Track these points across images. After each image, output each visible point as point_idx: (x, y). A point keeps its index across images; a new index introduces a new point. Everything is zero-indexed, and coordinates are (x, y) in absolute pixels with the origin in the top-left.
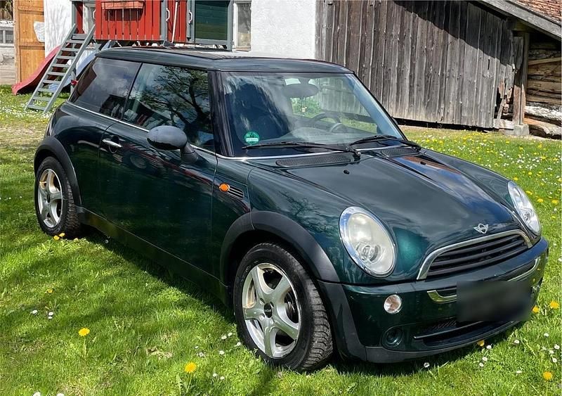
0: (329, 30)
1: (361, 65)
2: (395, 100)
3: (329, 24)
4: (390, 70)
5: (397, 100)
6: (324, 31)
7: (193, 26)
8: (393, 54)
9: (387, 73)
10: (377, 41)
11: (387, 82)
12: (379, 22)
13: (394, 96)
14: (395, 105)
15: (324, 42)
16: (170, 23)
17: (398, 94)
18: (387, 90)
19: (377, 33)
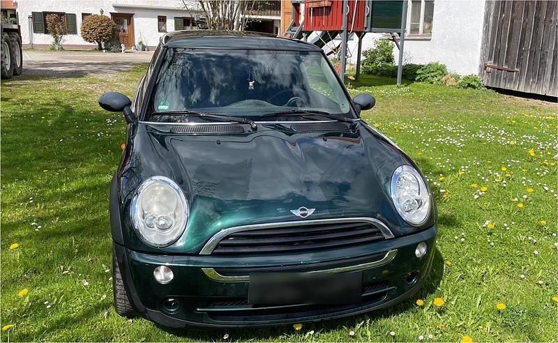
0: (495, 18)
1: (521, 48)
2: (549, 79)
3: (496, 13)
4: (547, 52)
5: (551, 80)
6: (491, 19)
7: (370, 18)
8: (551, 38)
9: (544, 55)
10: (537, 26)
11: (543, 64)
12: (540, 9)
13: (548, 75)
14: (548, 85)
15: (490, 29)
16: (350, 16)
17: (552, 74)
18: (542, 70)
19: (537, 19)
